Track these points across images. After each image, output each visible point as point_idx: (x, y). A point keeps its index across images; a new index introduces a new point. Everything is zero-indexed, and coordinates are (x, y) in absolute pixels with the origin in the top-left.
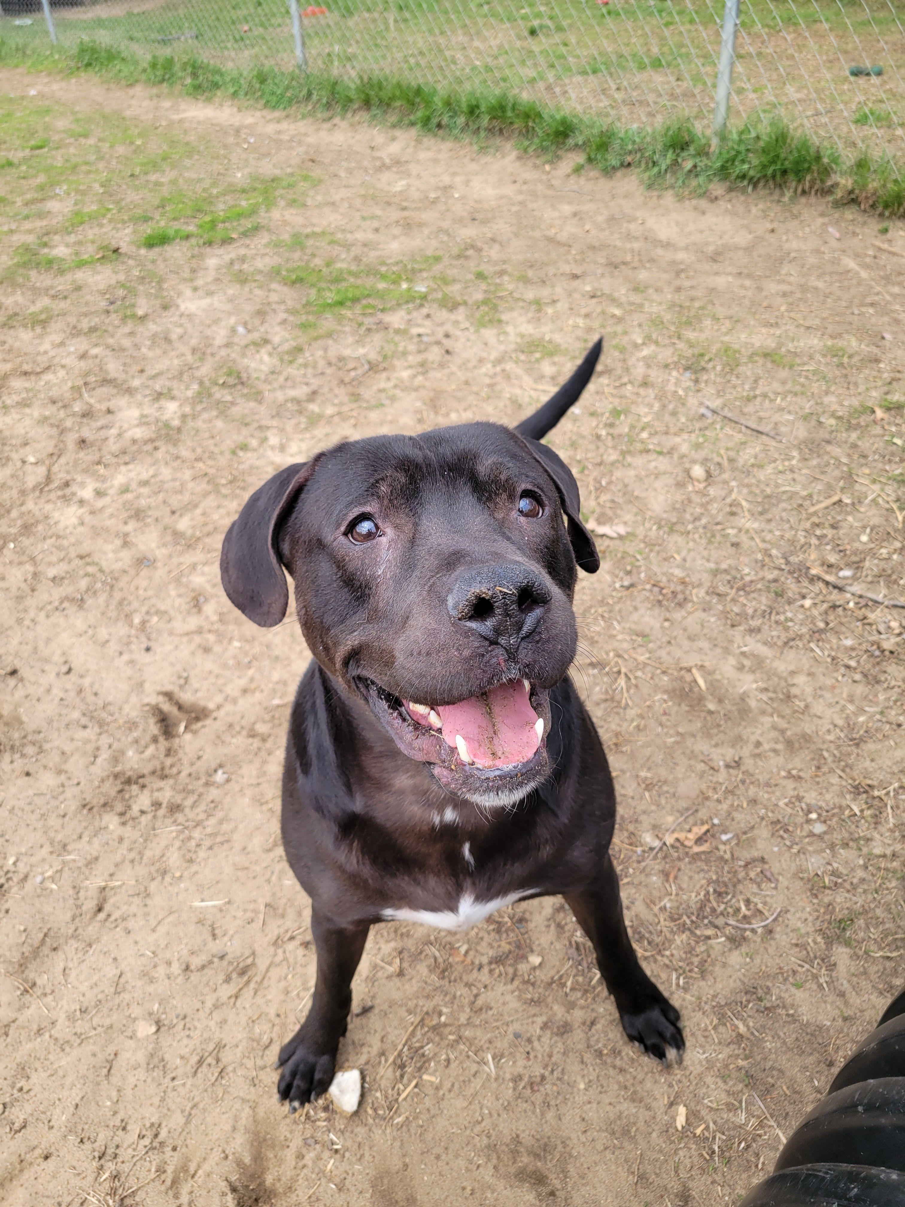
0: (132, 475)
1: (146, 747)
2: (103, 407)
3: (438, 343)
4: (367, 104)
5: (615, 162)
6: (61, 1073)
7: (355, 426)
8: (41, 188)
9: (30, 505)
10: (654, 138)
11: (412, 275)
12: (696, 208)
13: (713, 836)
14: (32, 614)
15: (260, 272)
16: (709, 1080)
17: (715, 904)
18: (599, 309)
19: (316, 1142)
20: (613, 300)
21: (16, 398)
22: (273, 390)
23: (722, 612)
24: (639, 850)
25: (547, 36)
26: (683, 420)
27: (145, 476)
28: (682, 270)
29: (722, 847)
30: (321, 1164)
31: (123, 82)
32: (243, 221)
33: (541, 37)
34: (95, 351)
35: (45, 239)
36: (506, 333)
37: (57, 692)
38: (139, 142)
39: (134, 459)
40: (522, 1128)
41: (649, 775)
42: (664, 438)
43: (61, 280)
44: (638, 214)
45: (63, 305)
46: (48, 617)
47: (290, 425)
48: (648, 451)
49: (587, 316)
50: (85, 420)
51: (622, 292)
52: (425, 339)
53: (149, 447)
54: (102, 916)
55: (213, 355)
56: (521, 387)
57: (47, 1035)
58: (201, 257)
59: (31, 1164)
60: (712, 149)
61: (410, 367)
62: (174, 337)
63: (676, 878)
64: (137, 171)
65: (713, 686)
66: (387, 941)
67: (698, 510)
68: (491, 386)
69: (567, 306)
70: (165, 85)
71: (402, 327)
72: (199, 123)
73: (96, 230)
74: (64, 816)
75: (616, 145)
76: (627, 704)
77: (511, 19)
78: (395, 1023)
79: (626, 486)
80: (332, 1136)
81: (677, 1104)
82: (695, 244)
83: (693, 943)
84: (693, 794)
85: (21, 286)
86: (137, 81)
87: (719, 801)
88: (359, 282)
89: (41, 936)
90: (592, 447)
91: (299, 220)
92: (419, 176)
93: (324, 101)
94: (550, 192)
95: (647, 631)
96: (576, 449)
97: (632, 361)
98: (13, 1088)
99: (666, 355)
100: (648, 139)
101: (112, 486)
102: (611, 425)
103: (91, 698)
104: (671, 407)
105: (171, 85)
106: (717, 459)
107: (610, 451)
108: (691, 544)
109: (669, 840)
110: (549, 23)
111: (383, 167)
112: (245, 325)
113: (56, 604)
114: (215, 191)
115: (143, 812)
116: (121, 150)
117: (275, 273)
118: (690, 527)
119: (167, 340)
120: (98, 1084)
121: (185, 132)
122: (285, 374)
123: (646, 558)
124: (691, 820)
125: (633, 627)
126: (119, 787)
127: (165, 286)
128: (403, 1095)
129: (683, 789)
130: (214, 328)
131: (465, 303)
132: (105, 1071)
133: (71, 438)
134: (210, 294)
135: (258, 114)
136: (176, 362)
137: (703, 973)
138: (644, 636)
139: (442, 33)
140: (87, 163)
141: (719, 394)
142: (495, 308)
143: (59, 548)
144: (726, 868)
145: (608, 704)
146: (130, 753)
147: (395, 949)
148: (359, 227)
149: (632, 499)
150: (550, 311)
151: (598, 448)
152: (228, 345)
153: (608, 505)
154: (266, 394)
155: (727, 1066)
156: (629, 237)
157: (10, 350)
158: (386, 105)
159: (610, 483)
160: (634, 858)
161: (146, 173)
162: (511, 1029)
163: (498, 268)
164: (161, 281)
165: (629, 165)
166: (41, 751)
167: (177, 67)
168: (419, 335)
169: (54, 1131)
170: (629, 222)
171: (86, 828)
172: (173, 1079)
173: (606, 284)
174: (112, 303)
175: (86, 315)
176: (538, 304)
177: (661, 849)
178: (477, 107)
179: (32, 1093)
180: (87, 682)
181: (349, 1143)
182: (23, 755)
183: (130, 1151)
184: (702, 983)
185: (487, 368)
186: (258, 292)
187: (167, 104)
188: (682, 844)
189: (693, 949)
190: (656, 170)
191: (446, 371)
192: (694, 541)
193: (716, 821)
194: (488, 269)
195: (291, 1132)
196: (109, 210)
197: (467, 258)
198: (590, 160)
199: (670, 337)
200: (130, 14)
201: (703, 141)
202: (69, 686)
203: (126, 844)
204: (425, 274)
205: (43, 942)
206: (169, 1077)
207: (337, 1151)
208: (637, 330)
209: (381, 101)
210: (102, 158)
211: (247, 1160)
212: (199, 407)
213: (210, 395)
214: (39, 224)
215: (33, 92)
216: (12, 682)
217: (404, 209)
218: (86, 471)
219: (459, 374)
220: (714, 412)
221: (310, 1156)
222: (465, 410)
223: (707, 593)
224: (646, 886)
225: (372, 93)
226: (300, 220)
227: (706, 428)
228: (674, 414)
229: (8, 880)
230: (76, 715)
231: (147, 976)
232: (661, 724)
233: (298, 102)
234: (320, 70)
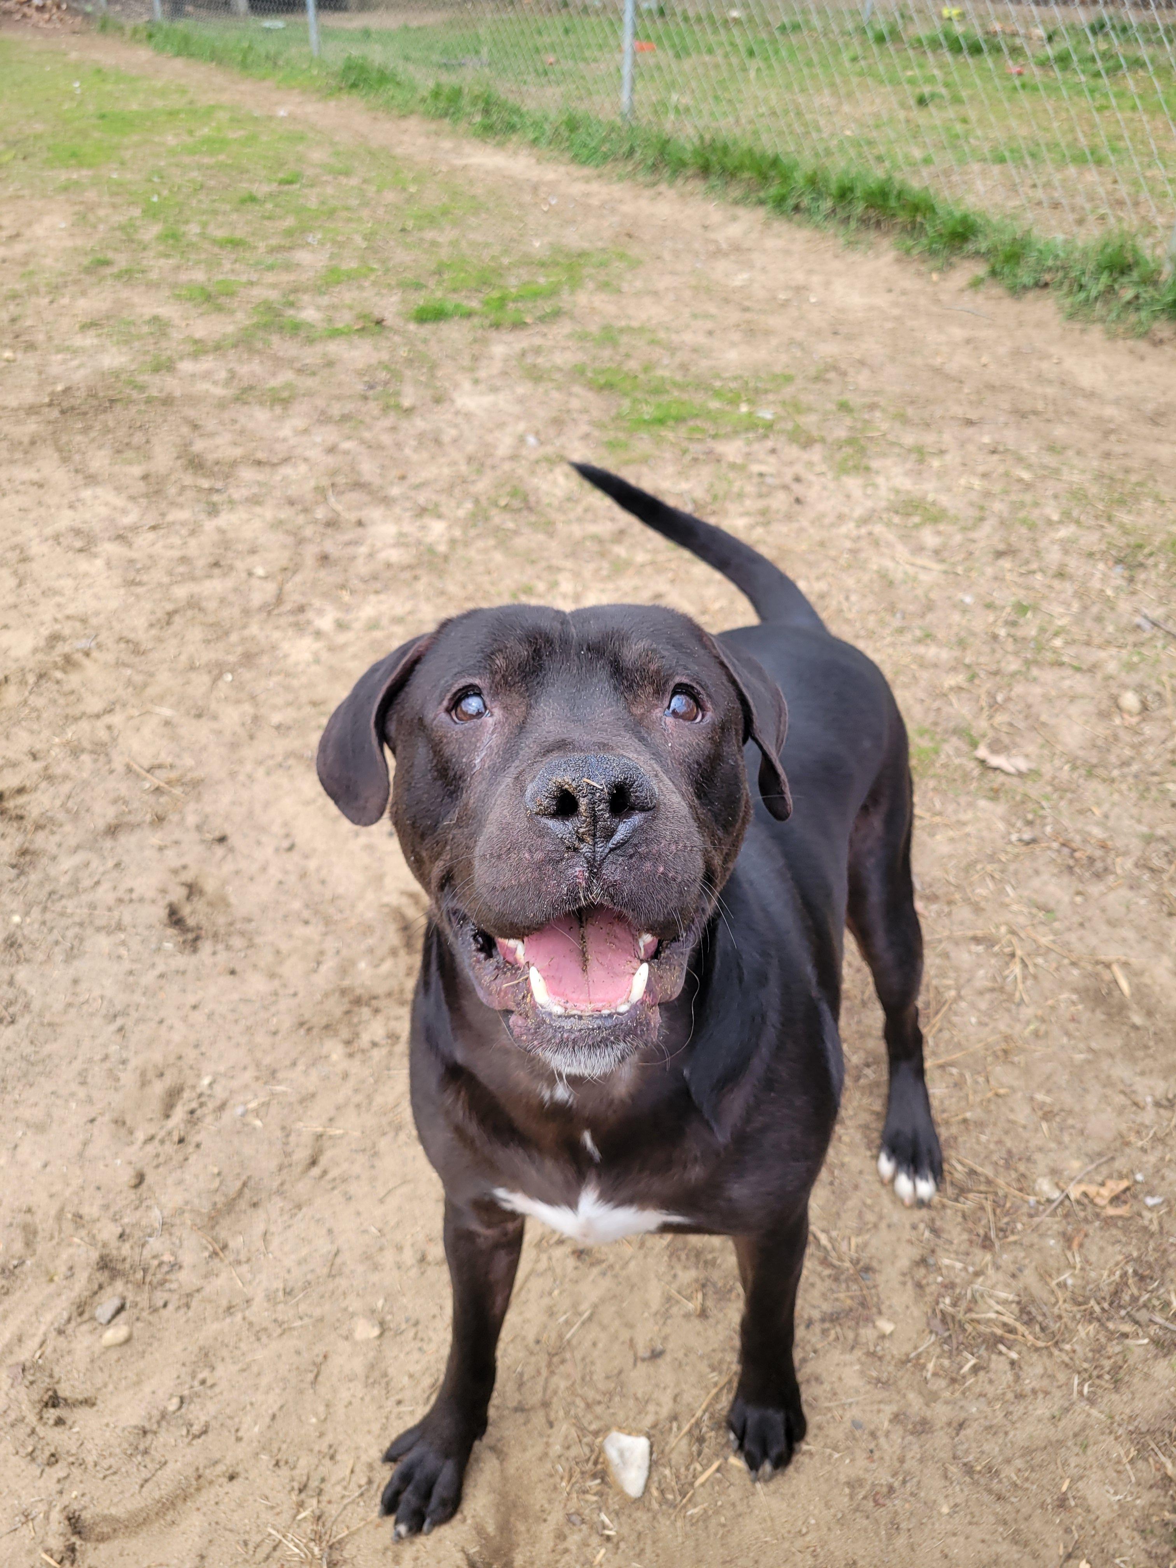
0: (384, 607)
1: (382, 960)
2: (353, 516)
3: (786, 487)
4: (705, 171)
5: (1027, 279)
6: (255, 1369)
7: (673, 581)
8: (289, 233)
9: (254, 629)
10: (1085, 254)
11: (755, 395)
12: (1131, 352)
13: (1135, 1197)
14: (249, 767)
15: (559, 370)
16: (1122, 1532)
17: (1135, 1291)
18: (1001, 469)
19: (583, 1521)
20: (1020, 460)
21: (245, 492)
22: (568, 522)
23: (1156, 894)
24: (1032, 1199)
25: (940, 107)
26: (1111, 629)
27: (400, 610)
28: (1112, 431)
29: (1147, 1214)
30: (588, 1551)
31: (395, 112)
32: (540, 302)
33: (932, 108)
34: (346, 445)
35: (291, 298)
36: (875, 486)
37: (274, 872)
38: (413, 189)
39: (386, 588)
40: (862, 1552)
41: (1048, 1100)
42: (1084, 650)
43: (310, 350)
44: (1053, 350)
45: (309, 382)
46: (268, 774)
47: (588, 570)
48: (1061, 664)
49: (985, 476)
50: (329, 531)
51: (1031, 450)
52: (769, 480)
53: (407, 575)
54: (316, 1171)
55: (493, 467)
56: (893, 558)
57: (239, 1316)
58: (484, 341)
59: (211, 1483)
60: (1163, 278)
61: (747, 514)
62: (446, 439)
63: (1081, 1246)
64: (410, 224)
65: (1140, 991)
66: (685, 1268)
67: (1128, 752)
68: (854, 552)
69: (958, 460)
70: (447, 120)
71: (739, 461)
72: (487, 172)
73: (355, 294)
74: (275, 1033)
75: (1032, 258)
76: (1022, 999)
77: (895, 82)
78: (693, 1379)
79: (1029, 707)
80: (604, 1517)
81: (1079, 1558)
82: (1129, 398)
83: (1103, 1340)
84: (1109, 1135)
85: (259, 352)
86: (412, 112)
87: (1143, 1150)
88: (685, 397)
89: (238, 1184)
90: (986, 649)
91: (611, 309)
92: (764, 269)
93: (650, 162)
94: (935, 309)
95: (1052, 904)
96: (964, 649)
97: (1043, 543)
98: (193, 1377)
99: (1091, 540)
100: (1077, 255)
101: (357, 620)
102: (1014, 624)
103: (316, 888)
104: (1095, 609)
105: (455, 122)
106: (1156, 688)
107: (1010, 658)
108: (1116, 797)
109: (1075, 1192)
110: (943, 91)
111: (718, 253)
112: (537, 434)
113: (280, 758)
114: (506, 261)
115: (375, 1044)
116: (390, 196)
117: (578, 373)
118: (1116, 773)
119: (437, 442)
120: (301, 1392)
121: (471, 182)
122: (584, 503)
123: (1054, 808)
124: (1105, 1170)
125: (1035, 896)
126: (346, 1007)
127: (439, 373)
128: (701, 1479)
129: (1094, 1125)
130: (497, 434)
131: (823, 440)
132: (310, 1377)
133: (310, 552)
134: (494, 390)
135: (562, 169)
136: (446, 471)
137: (1117, 1384)
138: (1048, 911)
139: (803, 90)
140: (347, 209)
141: (1162, 601)
142: (862, 451)
143: (287, 688)
144: (1152, 1245)
145: (995, 995)
146: (362, 965)
147: (697, 1280)
148: (688, 326)
149: (1037, 726)
150: (936, 463)
151: (993, 651)
152: (514, 457)
153: (1005, 729)
154: (560, 526)
155: (1148, 1517)
156: (1040, 378)
157: (242, 432)
158: (730, 174)
159: (1008, 699)
160: (1025, 1209)
161: (421, 229)
162: (848, 1416)
163: (867, 400)
164: (433, 367)
165: (1046, 285)
166: (251, 945)
167: (465, 101)
168: (761, 475)
169: (243, 1444)
170: (1041, 359)
171: (302, 1053)
172: (399, 1402)
173: (1010, 437)
174: (371, 387)
175: (338, 398)
176: (920, 453)
177: (1062, 1203)
178: (851, 189)
179: (217, 1390)
180: (312, 864)
181: (625, 1531)
182: (228, 948)
183: (339, 1488)
184: (1115, 1397)
185: (848, 528)
186: (555, 394)
187: (447, 144)
188: (1092, 1201)
189: (1102, 1348)
190: (1082, 296)
191: (795, 525)
192: (1120, 792)
193: (1139, 1177)
194: (855, 400)
195: (550, 1501)
196: (372, 270)
197: (827, 382)
198: (993, 273)
199: (1097, 517)
200: (406, 29)
201: (1152, 266)
202: (289, 867)
203: (352, 1082)
204: (771, 397)
205: (240, 1193)
206: (393, 1399)
207: (608, 1538)
208: (1052, 502)
209: (724, 169)
210: (365, 204)
211: (491, 1529)
212: (473, 532)
213: (487, 519)
214: (285, 277)
215: (282, 113)
216: (220, 851)
217: (746, 309)
218: (325, 595)
219: (812, 531)
220: (1155, 624)
221: (573, 1540)
222: (818, 579)
223: (1136, 865)
224: (1040, 1250)
225: (713, 159)
226: (613, 311)
227: (1142, 644)
228: (1099, 619)
229: (202, 1105)
230: (297, 905)
231: (370, 1260)
232: (1068, 1034)
233: (616, 160)
234: (650, 122)
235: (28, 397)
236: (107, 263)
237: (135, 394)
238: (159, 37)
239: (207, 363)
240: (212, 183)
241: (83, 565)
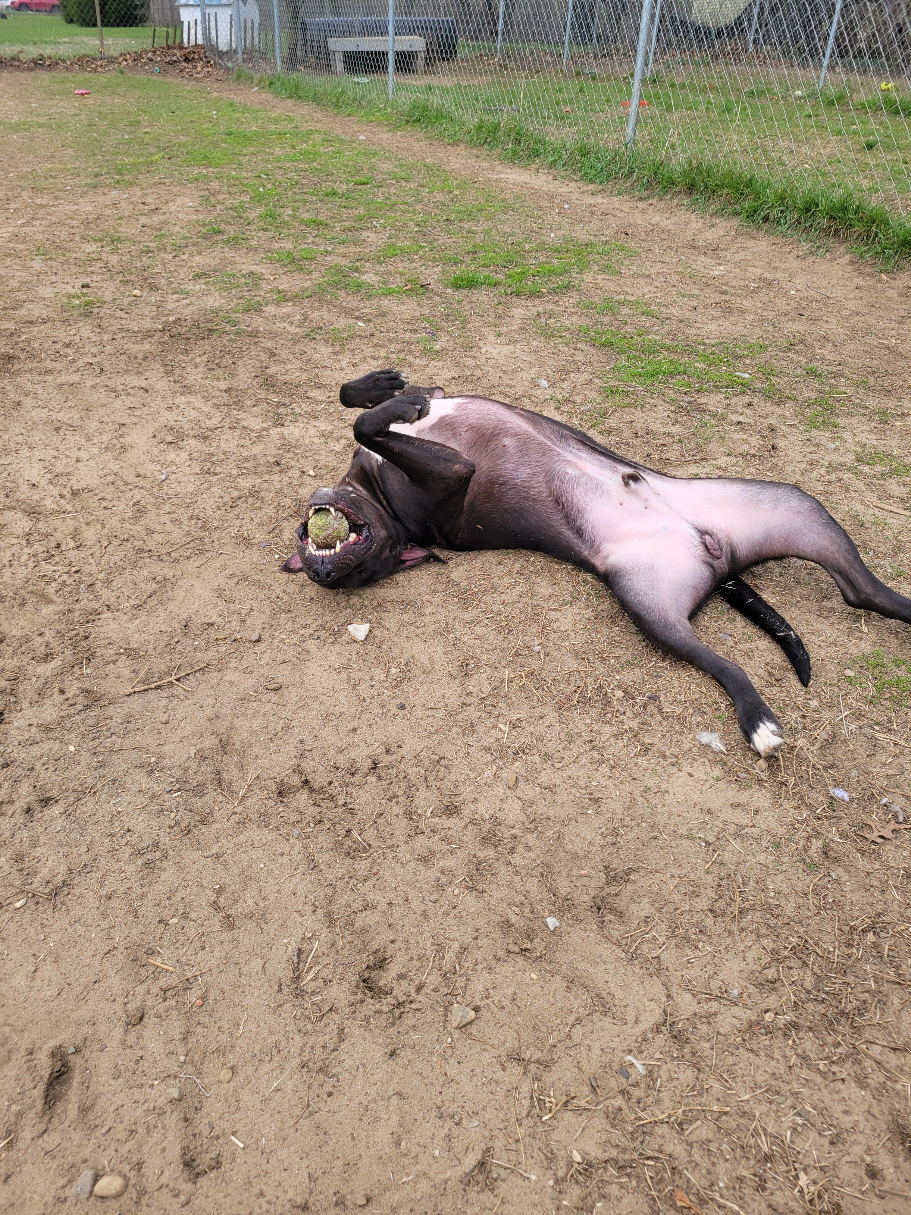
3: (762, 435)
4: (691, 188)
8: (360, 218)
11: (733, 359)
15: (567, 329)
25: (883, 151)
31: (447, 140)
32: (553, 278)
33: (878, 152)
35: (357, 264)
36: (843, 439)
38: (457, 192)
43: (368, 304)
52: (746, 428)
56: (863, 502)
58: (507, 304)
61: (728, 454)
64: (453, 217)
70: (485, 147)
71: (720, 411)
72: (515, 184)
73: (407, 264)
85: (328, 303)
86: (460, 141)
88: (674, 357)
93: (645, 180)
105: (492, 148)
112: (548, 378)
114: (527, 246)
116: (439, 196)
117: (582, 333)
121: (502, 190)
130: (515, 376)
131: (795, 399)
134: (513, 341)
135: (574, 184)
140: (406, 203)
142: (830, 410)
148: (675, 302)
150: (899, 424)
158: (711, 192)
161: (461, 221)
163: (832, 368)
164: (465, 321)
167: (501, 132)
178: (816, 204)
186: (563, 348)
187: (485, 164)
194: (820, 367)
196: (421, 247)
197: (797, 353)
200: (459, 85)
204: (747, 362)
209: (706, 186)
210: (420, 201)
214: (354, 249)
215: (362, 138)
217: (724, 292)
225: (698, 178)
226: (613, 286)
233: (617, 178)
234: (648, 149)
235: (148, 324)
236: (220, 232)
237: (228, 328)
238: (278, 85)
239: (287, 309)
240: (304, 181)
241: (171, 455)
